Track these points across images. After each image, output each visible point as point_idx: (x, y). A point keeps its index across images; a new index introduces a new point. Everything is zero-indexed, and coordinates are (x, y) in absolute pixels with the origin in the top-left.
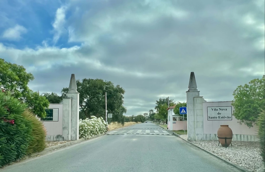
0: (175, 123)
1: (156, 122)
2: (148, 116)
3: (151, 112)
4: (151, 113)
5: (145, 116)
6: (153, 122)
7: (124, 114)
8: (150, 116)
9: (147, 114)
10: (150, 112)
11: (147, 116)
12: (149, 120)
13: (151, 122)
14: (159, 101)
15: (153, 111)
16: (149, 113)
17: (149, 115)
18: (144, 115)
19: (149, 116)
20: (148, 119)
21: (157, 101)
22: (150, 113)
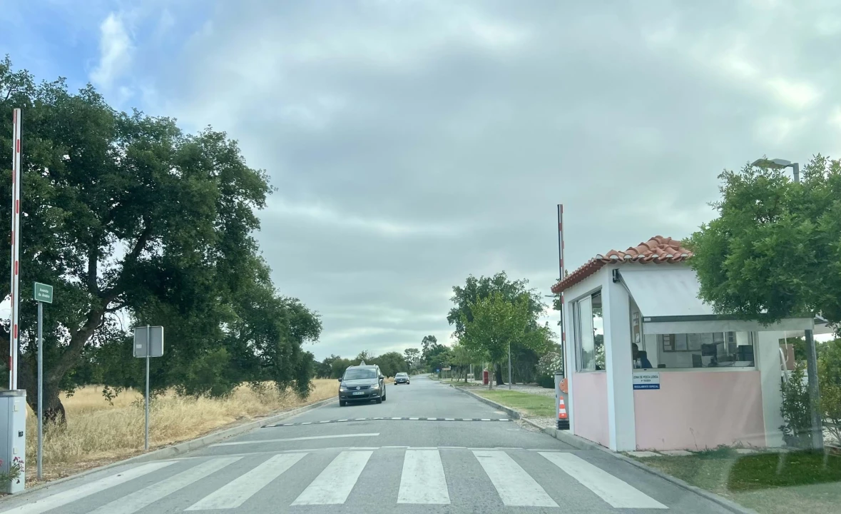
0: (657, 386)
1: (449, 377)
2: (420, 358)
3: (427, 345)
4: (430, 347)
5: (408, 358)
6: (437, 376)
7: (307, 346)
8: (427, 356)
9: (416, 351)
10: (424, 344)
11: (418, 358)
12: (423, 370)
13: (431, 379)
14: (463, 286)
15: (435, 341)
16: (420, 348)
17: (422, 353)
18: (406, 356)
19: (424, 358)
20: (419, 368)
21: (458, 290)
22: (426, 347)
